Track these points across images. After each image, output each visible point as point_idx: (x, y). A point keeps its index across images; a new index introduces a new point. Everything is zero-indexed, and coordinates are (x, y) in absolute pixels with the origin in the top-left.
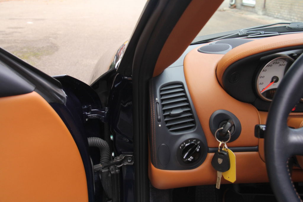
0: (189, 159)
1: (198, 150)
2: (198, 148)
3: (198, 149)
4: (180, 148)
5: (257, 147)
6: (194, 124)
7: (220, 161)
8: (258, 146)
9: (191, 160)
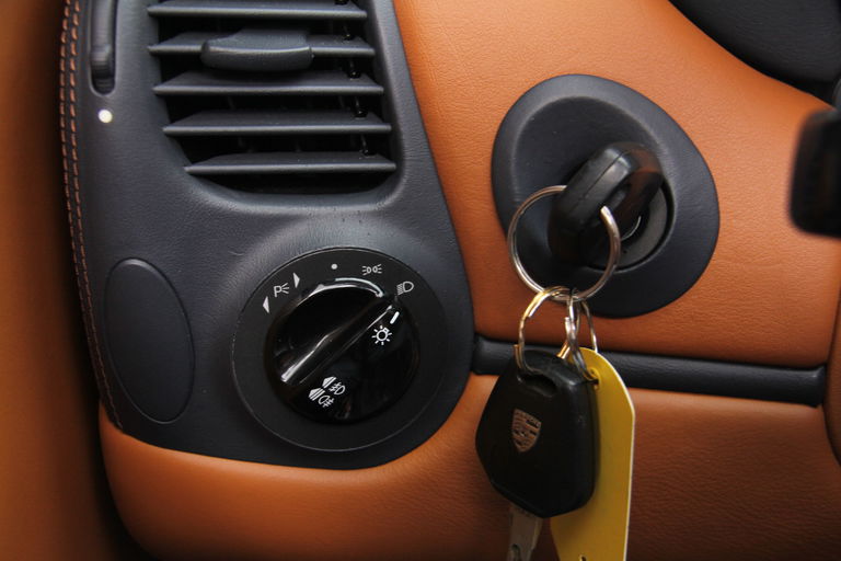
0: (314, 394)
1: (382, 335)
2: (386, 321)
3: (386, 331)
4: (266, 305)
5: (814, 375)
6: (389, 157)
7: (527, 430)
8: (825, 365)
9: (329, 402)
